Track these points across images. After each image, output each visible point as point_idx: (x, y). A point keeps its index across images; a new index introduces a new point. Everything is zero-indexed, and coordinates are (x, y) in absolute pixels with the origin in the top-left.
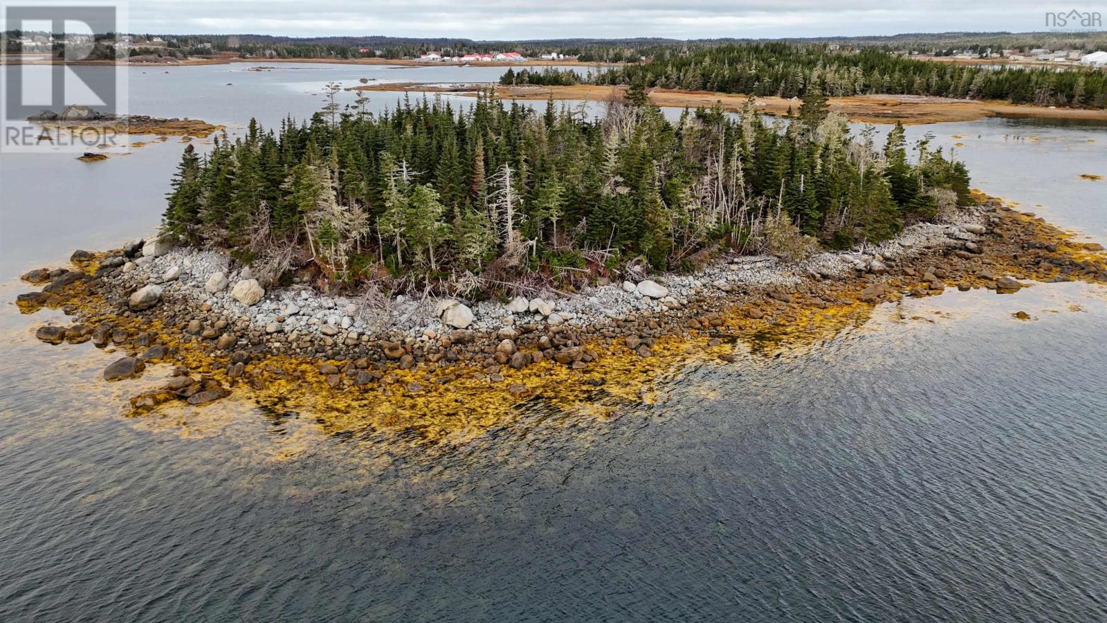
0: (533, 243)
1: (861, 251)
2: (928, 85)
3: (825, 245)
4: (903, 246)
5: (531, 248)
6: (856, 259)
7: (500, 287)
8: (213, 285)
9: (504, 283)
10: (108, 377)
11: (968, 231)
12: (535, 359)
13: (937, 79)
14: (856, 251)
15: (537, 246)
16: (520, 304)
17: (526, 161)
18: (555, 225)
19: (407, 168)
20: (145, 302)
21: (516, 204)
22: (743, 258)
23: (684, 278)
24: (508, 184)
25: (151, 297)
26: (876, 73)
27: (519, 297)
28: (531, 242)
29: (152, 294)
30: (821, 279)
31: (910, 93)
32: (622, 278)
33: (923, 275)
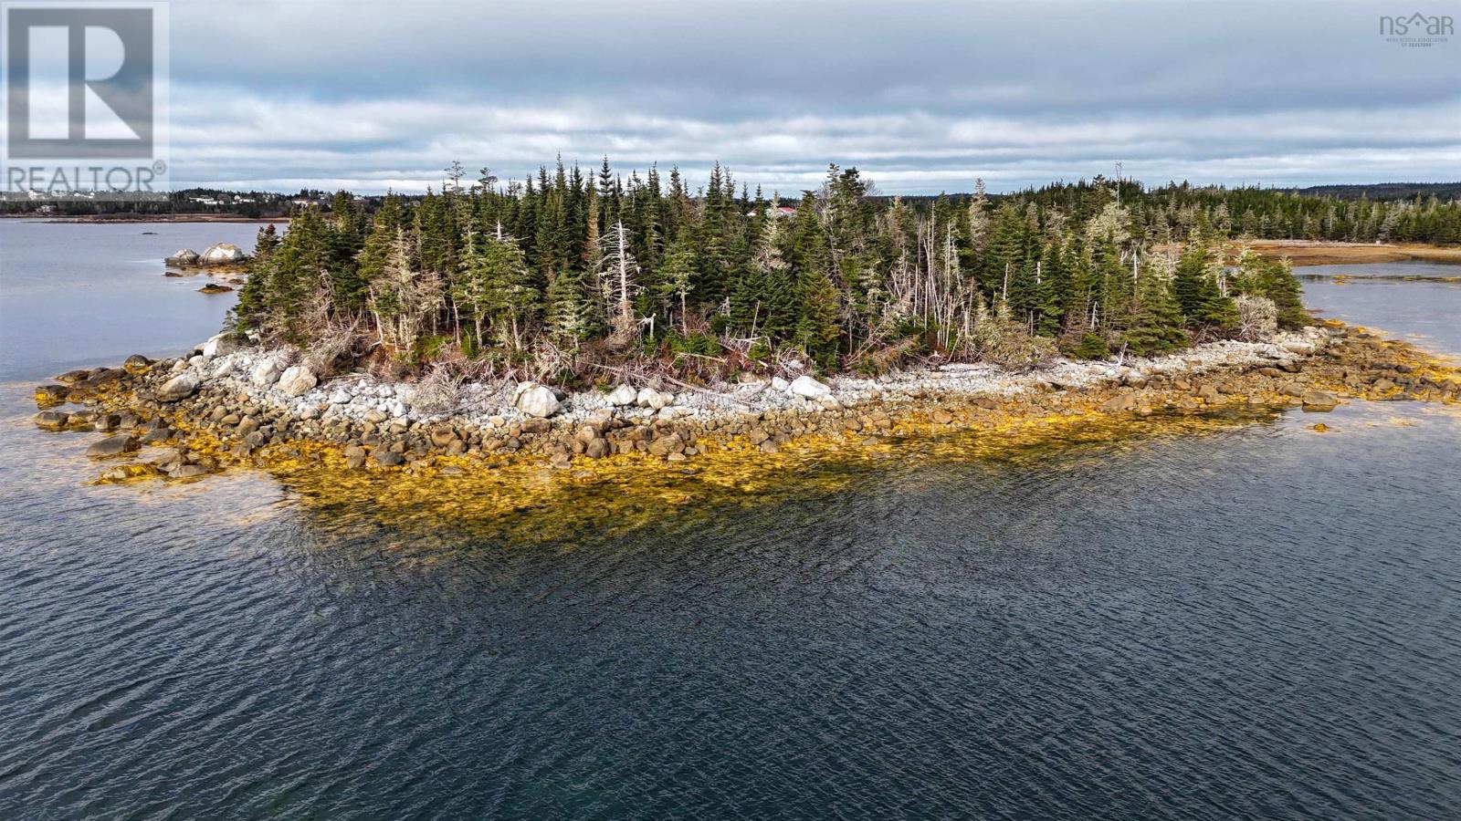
0: (651, 320)
1: (1120, 363)
2: (1322, 226)
3: (1068, 353)
4: (1186, 362)
5: (648, 326)
6: (1112, 369)
7: (600, 372)
8: (260, 375)
9: (606, 367)
10: (93, 453)
11: (1290, 350)
12: (621, 451)
13: (1336, 219)
14: (1112, 362)
15: (655, 325)
16: (624, 394)
17: (657, 228)
18: (684, 303)
19: (503, 232)
20: (176, 392)
21: (631, 274)
22: (953, 366)
23: (860, 381)
24: (621, 246)
25: (184, 387)
26: (1250, 212)
27: (624, 385)
28: (646, 320)
29: (185, 384)
30: (1054, 389)
31: (1297, 237)
32: (771, 373)
33: (1199, 389)
